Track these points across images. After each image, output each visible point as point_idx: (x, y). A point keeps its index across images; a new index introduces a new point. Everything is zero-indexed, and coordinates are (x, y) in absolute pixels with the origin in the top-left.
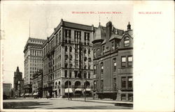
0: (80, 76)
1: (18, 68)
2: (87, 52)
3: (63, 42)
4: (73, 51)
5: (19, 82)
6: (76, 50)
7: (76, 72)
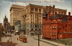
0: (37, 27)
1: (6, 16)
2: (40, 17)
3: (30, 13)
4: (34, 16)
5: (7, 24)
6: (36, 16)
7: (35, 25)
